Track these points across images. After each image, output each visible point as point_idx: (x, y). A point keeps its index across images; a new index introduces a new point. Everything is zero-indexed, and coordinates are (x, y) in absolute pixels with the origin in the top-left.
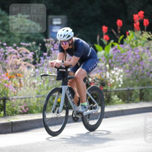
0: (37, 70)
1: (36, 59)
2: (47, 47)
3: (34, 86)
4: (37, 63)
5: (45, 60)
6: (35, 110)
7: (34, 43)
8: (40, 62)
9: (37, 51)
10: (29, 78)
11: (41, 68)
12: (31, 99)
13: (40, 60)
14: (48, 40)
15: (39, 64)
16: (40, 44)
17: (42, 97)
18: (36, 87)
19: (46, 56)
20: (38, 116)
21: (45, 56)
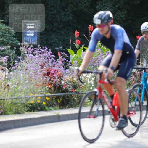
0: (11, 73)
1: (11, 63)
2: (21, 51)
3: (8, 88)
4: (12, 66)
5: (20, 63)
6: (10, 111)
7: (9, 47)
8: (15, 65)
9: (11, 54)
10: (4, 81)
11: (15, 71)
12: (5, 100)
13: (14, 63)
14: (22, 44)
15: (14, 67)
16: (15, 48)
17: (16, 98)
18: (10, 89)
19: (21, 59)
20: (12, 118)
21: (19, 59)
